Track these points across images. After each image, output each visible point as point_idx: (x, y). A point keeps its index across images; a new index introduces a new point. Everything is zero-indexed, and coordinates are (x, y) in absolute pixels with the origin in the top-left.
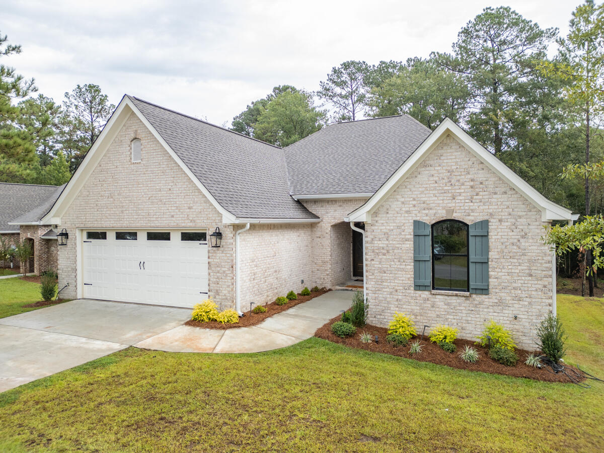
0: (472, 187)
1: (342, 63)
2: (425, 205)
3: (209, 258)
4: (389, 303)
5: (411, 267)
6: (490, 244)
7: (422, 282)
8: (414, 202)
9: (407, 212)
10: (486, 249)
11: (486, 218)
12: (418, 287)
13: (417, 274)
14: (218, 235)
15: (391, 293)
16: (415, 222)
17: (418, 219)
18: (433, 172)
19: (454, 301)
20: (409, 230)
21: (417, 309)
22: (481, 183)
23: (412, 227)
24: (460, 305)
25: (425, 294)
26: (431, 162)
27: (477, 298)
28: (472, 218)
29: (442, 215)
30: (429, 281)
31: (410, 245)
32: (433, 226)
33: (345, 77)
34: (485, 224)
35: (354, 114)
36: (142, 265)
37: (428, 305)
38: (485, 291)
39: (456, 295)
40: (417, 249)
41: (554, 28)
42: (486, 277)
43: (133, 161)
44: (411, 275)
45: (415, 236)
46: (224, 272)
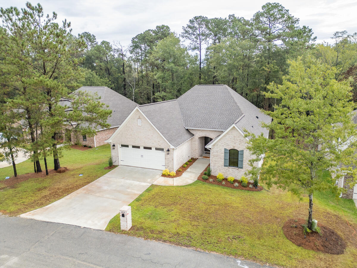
0: (240, 141)
1: (194, 17)
2: (228, 145)
3: (165, 156)
4: (217, 169)
5: (223, 160)
6: (244, 156)
7: (226, 165)
8: (225, 144)
9: (223, 146)
10: (242, 157)
11: (243, 149)
12: (225, 166)
13: (225, 163)
14: (168, 150)
15: (218, 167)
16: (225, 149)
17: (226, 148)
18: (230, 136)
19: (234, 170)
20: (223, 151)
21: (224, 171)
22: (242, 140)
23: (224, 150)
24: (236, 171)
25: (227, 168)
26: (229, 133)
27: (240, 169)
28: (239, 149)
29: (232, 148)
30: (228, 164)
31: (223, 155)
32: (229, 150)
33: (196, 25)
34: (242, 151)
35: (200, 45)
36: (142, 156)
37: (228, 170)
38: (242, 168)
39: (235, 168)
40: (225, 156)
41: (297, 18)
42: (242, 164)
43: (138, 125)
44: (223, 162)
45: (225, 152)
46: (170, 161)
